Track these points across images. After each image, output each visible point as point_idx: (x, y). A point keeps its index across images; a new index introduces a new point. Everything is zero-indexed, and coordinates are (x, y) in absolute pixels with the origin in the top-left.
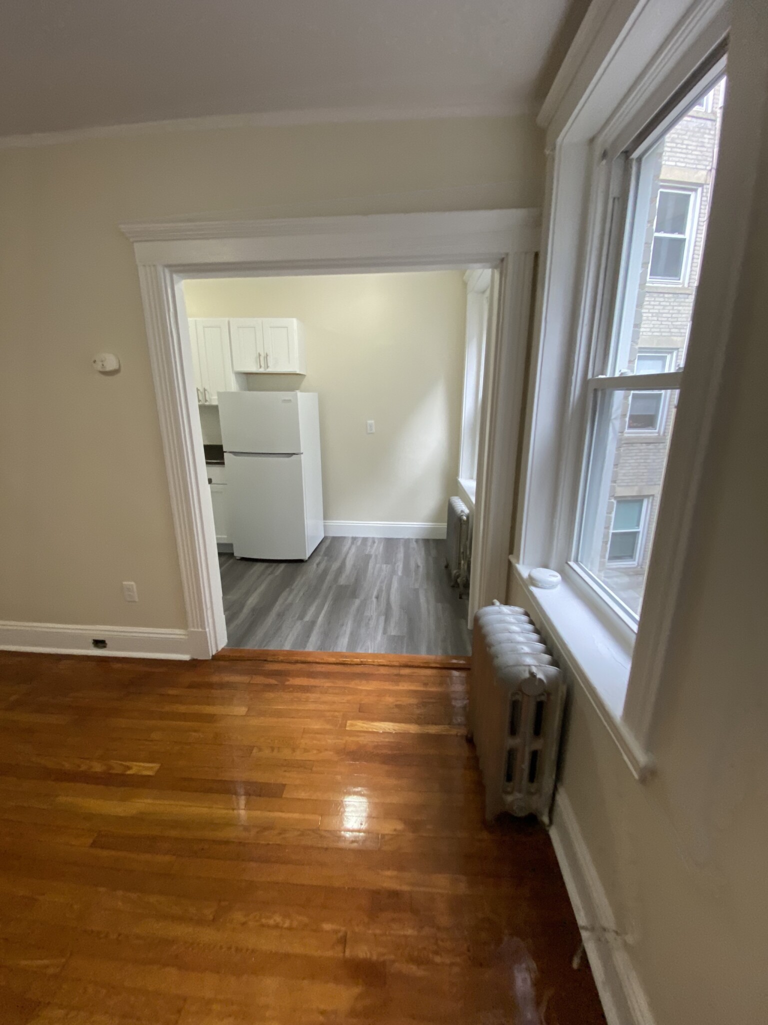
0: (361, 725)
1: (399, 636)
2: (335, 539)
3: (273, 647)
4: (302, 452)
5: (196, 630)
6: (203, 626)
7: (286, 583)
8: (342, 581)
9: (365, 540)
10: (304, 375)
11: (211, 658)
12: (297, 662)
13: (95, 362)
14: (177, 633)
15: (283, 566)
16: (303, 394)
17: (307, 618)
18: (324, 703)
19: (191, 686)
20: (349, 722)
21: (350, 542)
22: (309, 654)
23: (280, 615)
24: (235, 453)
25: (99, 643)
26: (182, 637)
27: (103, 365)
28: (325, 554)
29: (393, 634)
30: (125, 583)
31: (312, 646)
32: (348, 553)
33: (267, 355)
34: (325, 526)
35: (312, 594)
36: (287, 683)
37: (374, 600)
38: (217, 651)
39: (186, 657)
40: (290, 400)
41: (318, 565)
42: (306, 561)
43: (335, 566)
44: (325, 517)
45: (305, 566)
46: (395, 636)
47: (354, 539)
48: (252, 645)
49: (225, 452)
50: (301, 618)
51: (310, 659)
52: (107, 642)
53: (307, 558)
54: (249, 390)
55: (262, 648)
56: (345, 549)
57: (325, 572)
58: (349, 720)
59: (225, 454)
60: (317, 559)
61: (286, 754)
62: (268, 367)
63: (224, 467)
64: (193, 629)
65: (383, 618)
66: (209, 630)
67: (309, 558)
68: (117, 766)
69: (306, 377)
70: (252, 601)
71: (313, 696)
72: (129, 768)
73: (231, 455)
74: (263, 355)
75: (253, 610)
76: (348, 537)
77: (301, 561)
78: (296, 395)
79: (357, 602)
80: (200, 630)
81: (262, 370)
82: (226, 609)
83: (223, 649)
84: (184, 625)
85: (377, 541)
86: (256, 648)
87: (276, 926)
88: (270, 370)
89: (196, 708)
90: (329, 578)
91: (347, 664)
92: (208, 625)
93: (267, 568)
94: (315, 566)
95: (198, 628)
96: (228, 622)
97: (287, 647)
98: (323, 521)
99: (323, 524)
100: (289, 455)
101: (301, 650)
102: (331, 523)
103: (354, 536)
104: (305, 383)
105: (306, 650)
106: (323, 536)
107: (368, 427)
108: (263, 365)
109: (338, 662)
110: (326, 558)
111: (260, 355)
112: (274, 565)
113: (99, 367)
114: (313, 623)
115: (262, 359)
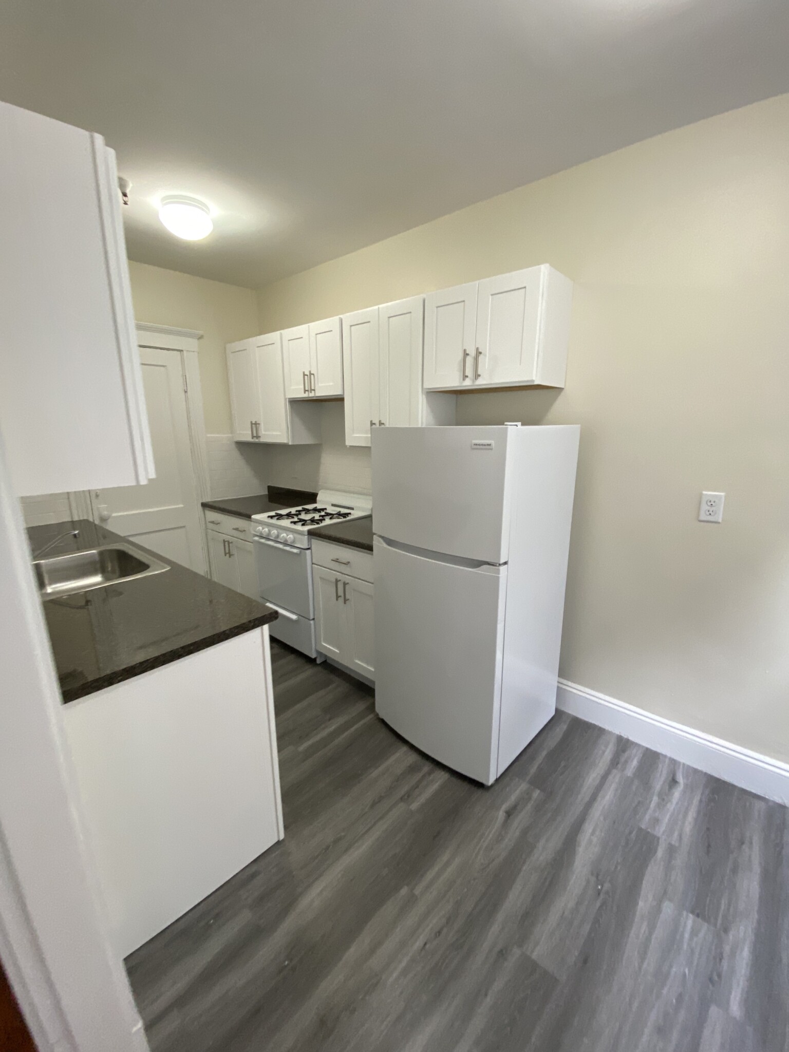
10: (560, 390)
33: (479, 353)
34: (559, 690)
41: (509, 814)
42: (488, 791)
44: (565, 670)
45: (483, 795)
53: (491, 780)
60: (513, 791)
62: (477, 376)
69: (563, 394)
73: (385, 544)
74: (470, 353)
77: (479, 785)
81: (468, 384)
88: (482, 382)
94: (503, 812)
98: (557, 679)
99: (556, 684)
102: (575, 688)
104: (559, 406)
107: (704, 507)
108: (469, 372)
111: (466, 354)
112: (427, 767)
115: (469, 359)
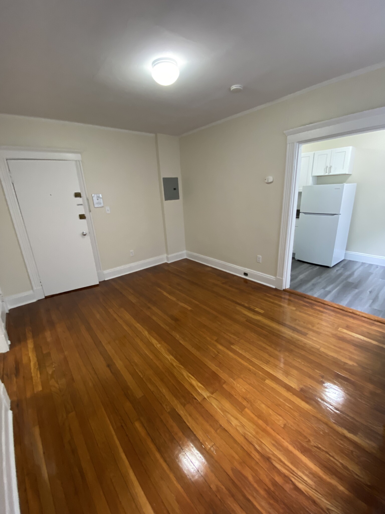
0: (345, 331)
1: (379, 310)
2: (350, 261)
3: (309, 294)
4: (340, 213)
5: (280, 278)
6: (282, 277)
7: (319, 274)
8: (350, 280)
9: (371, 265)
10: (350, 175)
11: (283, 290)
12: (319, 302)
13: (266, 179)
14: (272, 277)
15: (318, 267)
16: (347, 184)
17: (328, 289)
18: (329, 318)
19: (275, 295)
20: (340, 328)
21: (360, 264)
22: (325, 301)
23: (314, 285)
24: (305, 213)
25: (246, 274)
26: (274, 279)
27: (268, 180)
28: (343, 267)
29: (375, 308)
30: (258, 256)
31: (328, 299)
32: (357, 269)
33: (331, 166)
34: (346, 254)
35: (332, 281)
36: (313, 307)
37: (368, 293)
38: (285, 288)
39: (274, 287)
40: (339, 188)
41: (337, 271)
42: (331, 268)
43: (348, 273)
44: (347, 249)
45: (329, 270)
46: (376, 309)
47: (363, 264)
48: (300, 291)
49: (301, 212)
50: (324, 288)
51: (325, 303)
52: (248, 274)
54: (317, 184)
55: (304, 293)
56: (355, 267)
57: (341, 275)
58: (341, 327)
59: (300, 213)
60: (337, 268)
61: (310, 326)
62: (330, 172)
63: (299, 219)
64: (278, 277)
65: (371, 301)
66: (284, 279)
67: (333, 267)
68: (252, 307)
70: (301, 277)
71: (324, 315)
72: (255, 309)
73: (303, 214)
74: (329, 166)
75: (301, 280)
76: (359, 262)
77: (328, 267)
78: (343, 186)
79: (357, 291)
80: (281, 278)
81: (327, 174)
82: (291, 276)
83: (287, 288)
84: (275, 275)
85: (379, 267)
86: (302, 292)
87: (299, 362)
88: (331, 174)
89: (277, 302)
90: (342, 277)
91: (344, 311)
92: (284, 277)
93: (310, 266)
94: (335, 271)
95: (280, 277)
96: (291, 280)
97: (316, 296)
98: (345, 251)
100: (333, 215)
101: (322, 299)
102: (350, 252)
103: (364, 262)
104: (350, 178)
105: (325, 300)
106: (343, 258)
108: (328, 171)
109: (340, 308)
110: (343, 269)
111: (327, 167)
112: (314, 266)
113: (266, 181)
114: (329, 292)
115: (328, 168)
